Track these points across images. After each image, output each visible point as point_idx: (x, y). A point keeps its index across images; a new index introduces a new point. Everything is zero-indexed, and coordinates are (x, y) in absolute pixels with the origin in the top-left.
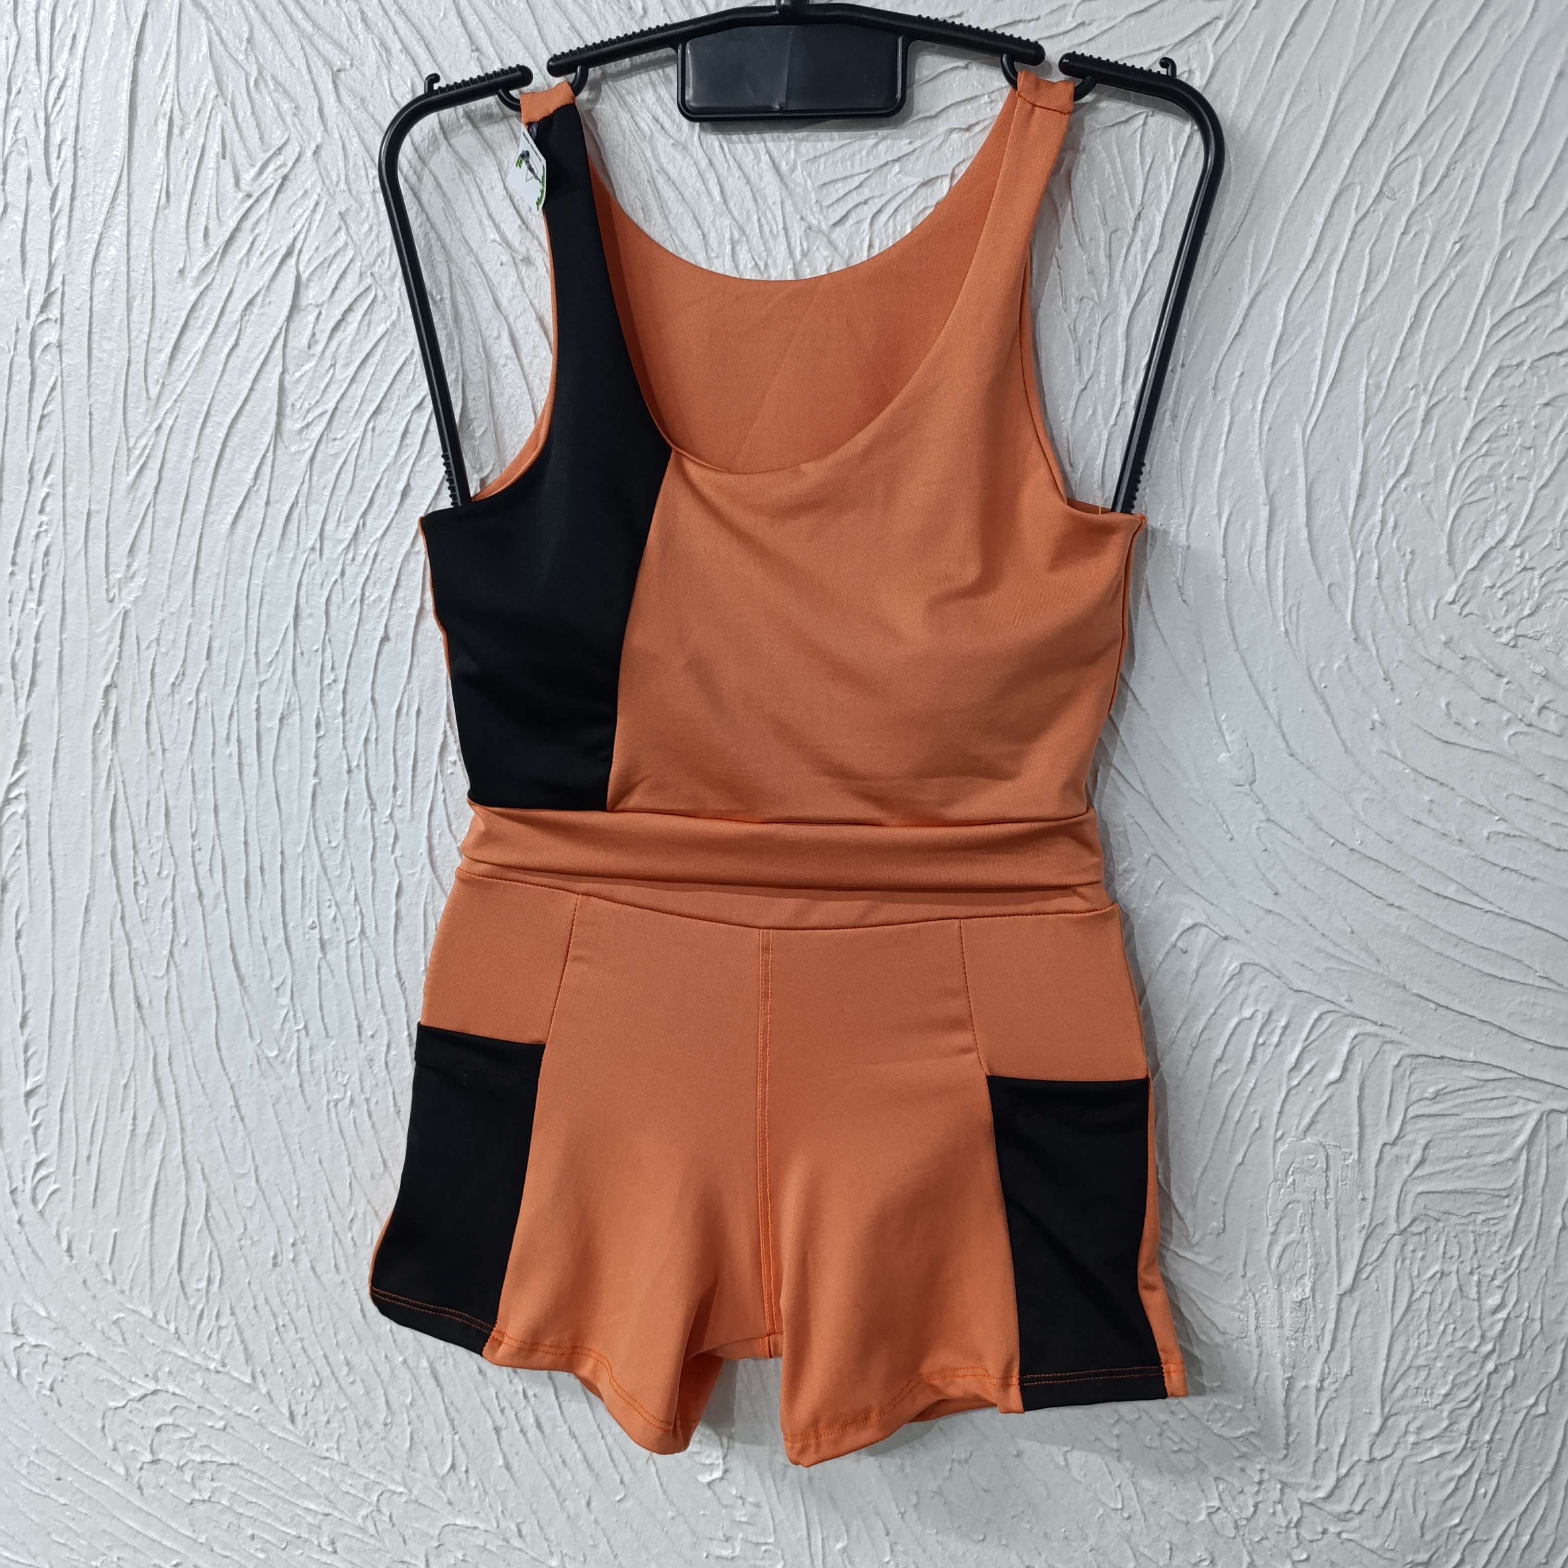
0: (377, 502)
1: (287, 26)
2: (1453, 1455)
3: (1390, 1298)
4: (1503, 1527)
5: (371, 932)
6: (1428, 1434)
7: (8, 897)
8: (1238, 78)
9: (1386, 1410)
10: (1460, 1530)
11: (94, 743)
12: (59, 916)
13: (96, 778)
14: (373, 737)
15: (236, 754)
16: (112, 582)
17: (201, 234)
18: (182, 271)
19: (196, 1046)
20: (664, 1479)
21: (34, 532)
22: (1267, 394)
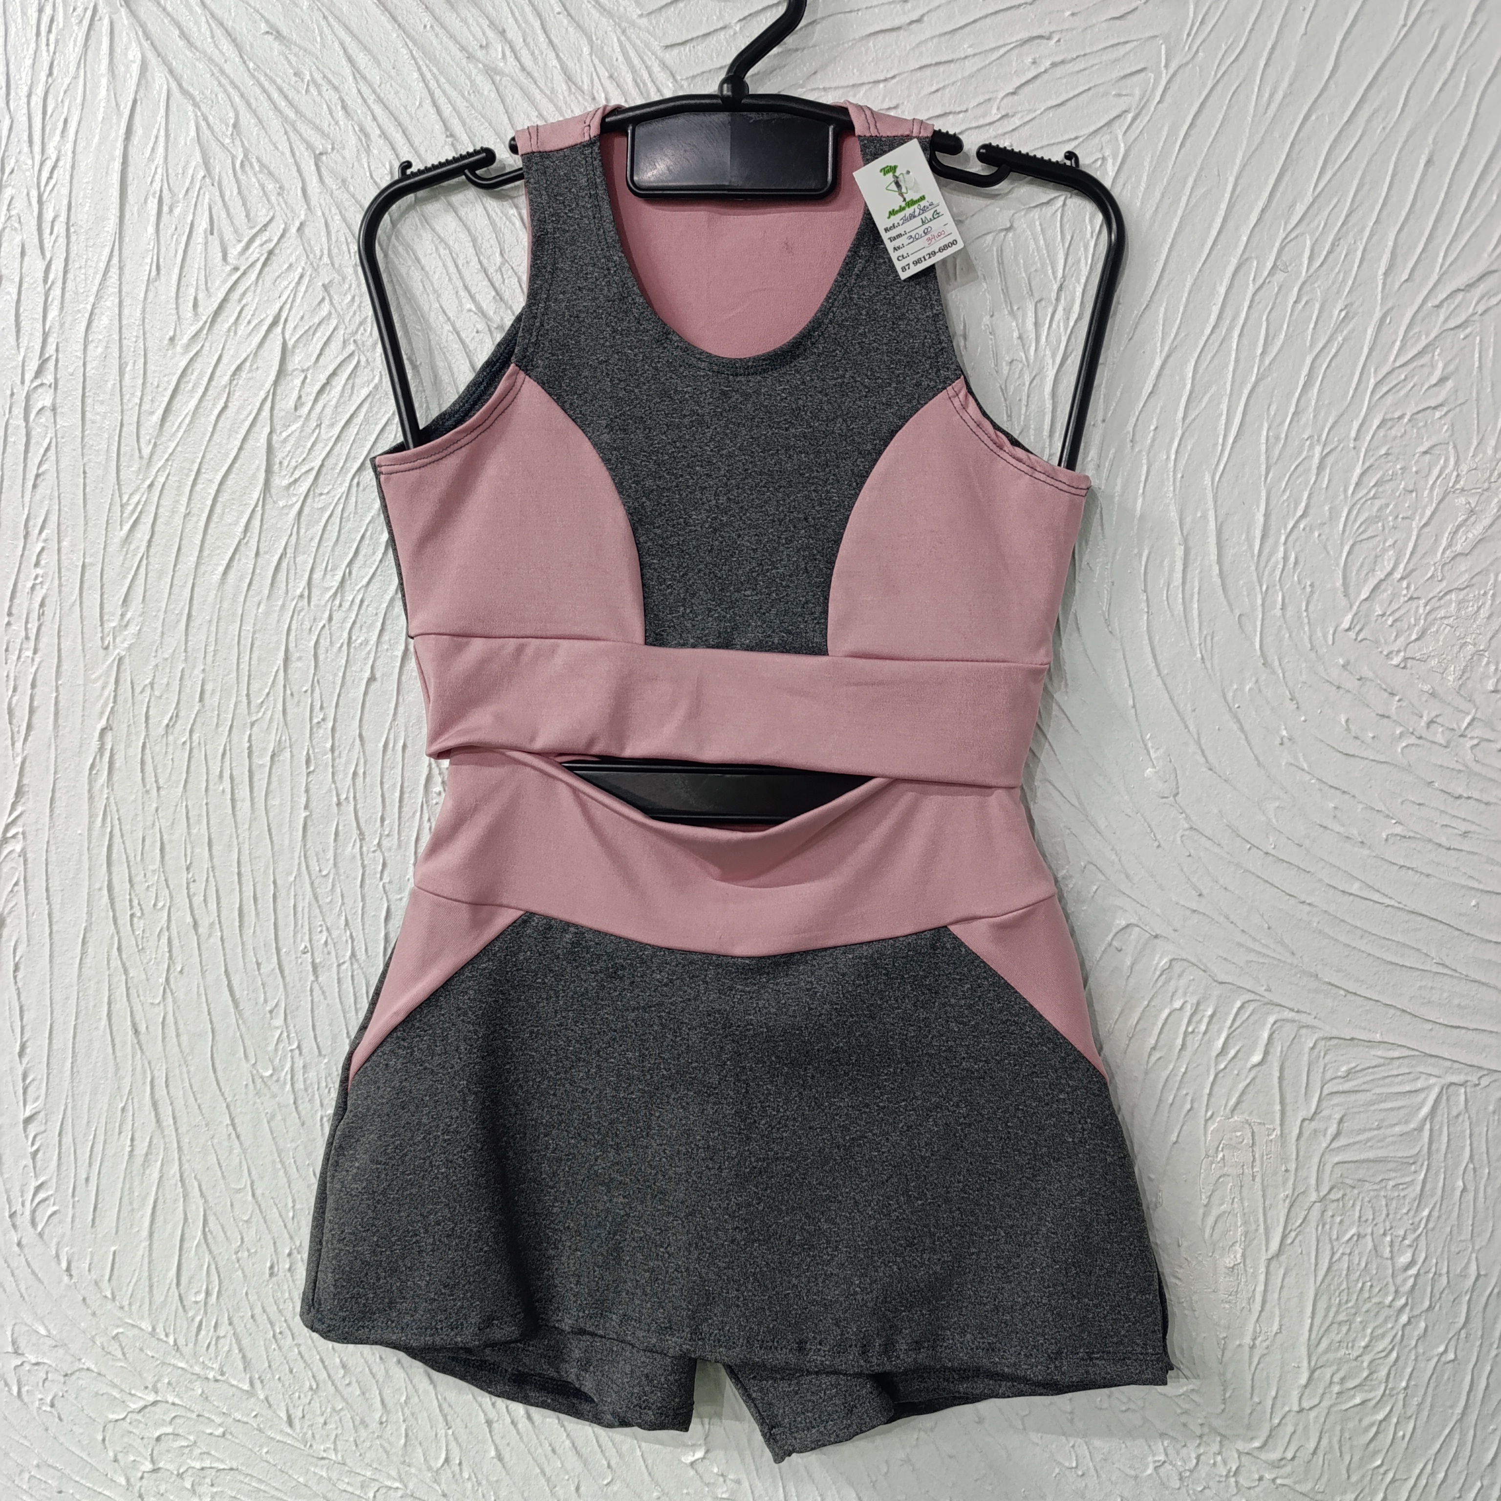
0: (363, 552)
1: (271, 113)
2: (1373, 1402)
3: (1313, 1260)
4: (1421, 1466)
5: (361, 955)
6: (1351, 1384)
7: (6, 932)
8: (1146, 164)
9: (1313, 1364)
10: (1382, 1470)
11: (90, 783)
12: (56, 949)
13: (92, 816)
14: (361, 771)
15: (228, 790)
16: (106, 631)
17: (191, 304)
18: (172, 339)
19: (192, 1069)
20: (650, 1462)
21: (29, 584)
22: (1179, 445)
